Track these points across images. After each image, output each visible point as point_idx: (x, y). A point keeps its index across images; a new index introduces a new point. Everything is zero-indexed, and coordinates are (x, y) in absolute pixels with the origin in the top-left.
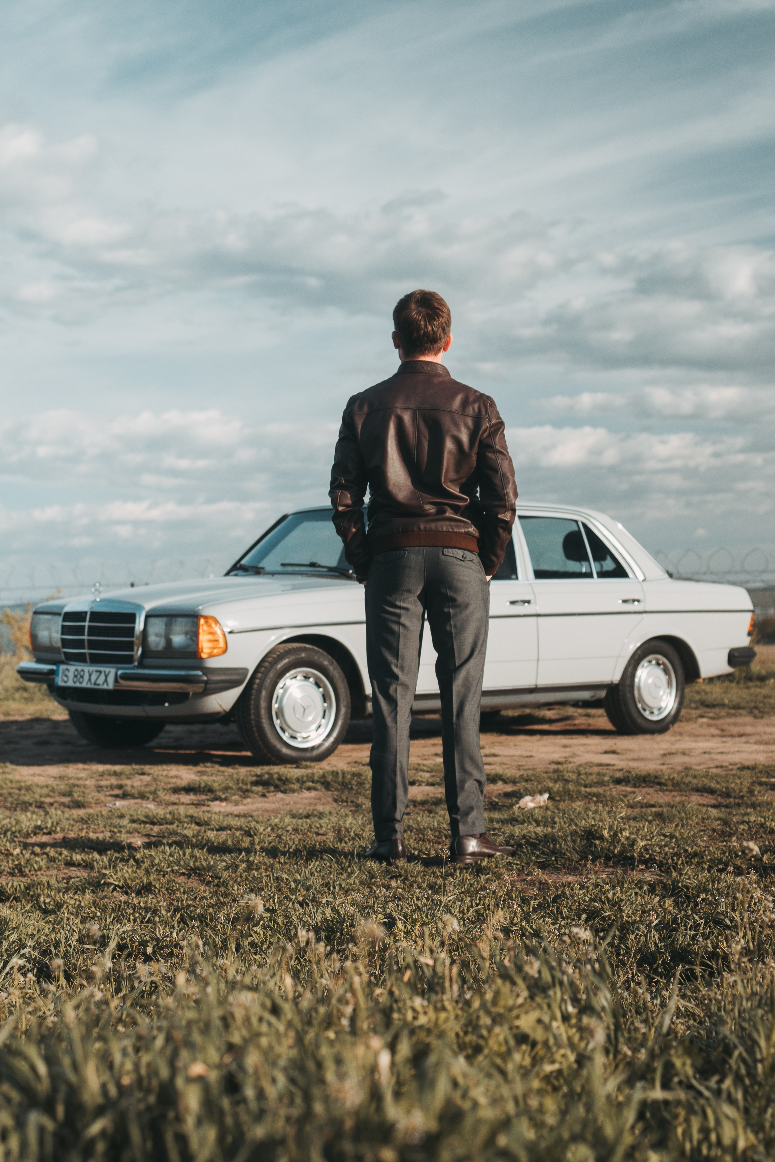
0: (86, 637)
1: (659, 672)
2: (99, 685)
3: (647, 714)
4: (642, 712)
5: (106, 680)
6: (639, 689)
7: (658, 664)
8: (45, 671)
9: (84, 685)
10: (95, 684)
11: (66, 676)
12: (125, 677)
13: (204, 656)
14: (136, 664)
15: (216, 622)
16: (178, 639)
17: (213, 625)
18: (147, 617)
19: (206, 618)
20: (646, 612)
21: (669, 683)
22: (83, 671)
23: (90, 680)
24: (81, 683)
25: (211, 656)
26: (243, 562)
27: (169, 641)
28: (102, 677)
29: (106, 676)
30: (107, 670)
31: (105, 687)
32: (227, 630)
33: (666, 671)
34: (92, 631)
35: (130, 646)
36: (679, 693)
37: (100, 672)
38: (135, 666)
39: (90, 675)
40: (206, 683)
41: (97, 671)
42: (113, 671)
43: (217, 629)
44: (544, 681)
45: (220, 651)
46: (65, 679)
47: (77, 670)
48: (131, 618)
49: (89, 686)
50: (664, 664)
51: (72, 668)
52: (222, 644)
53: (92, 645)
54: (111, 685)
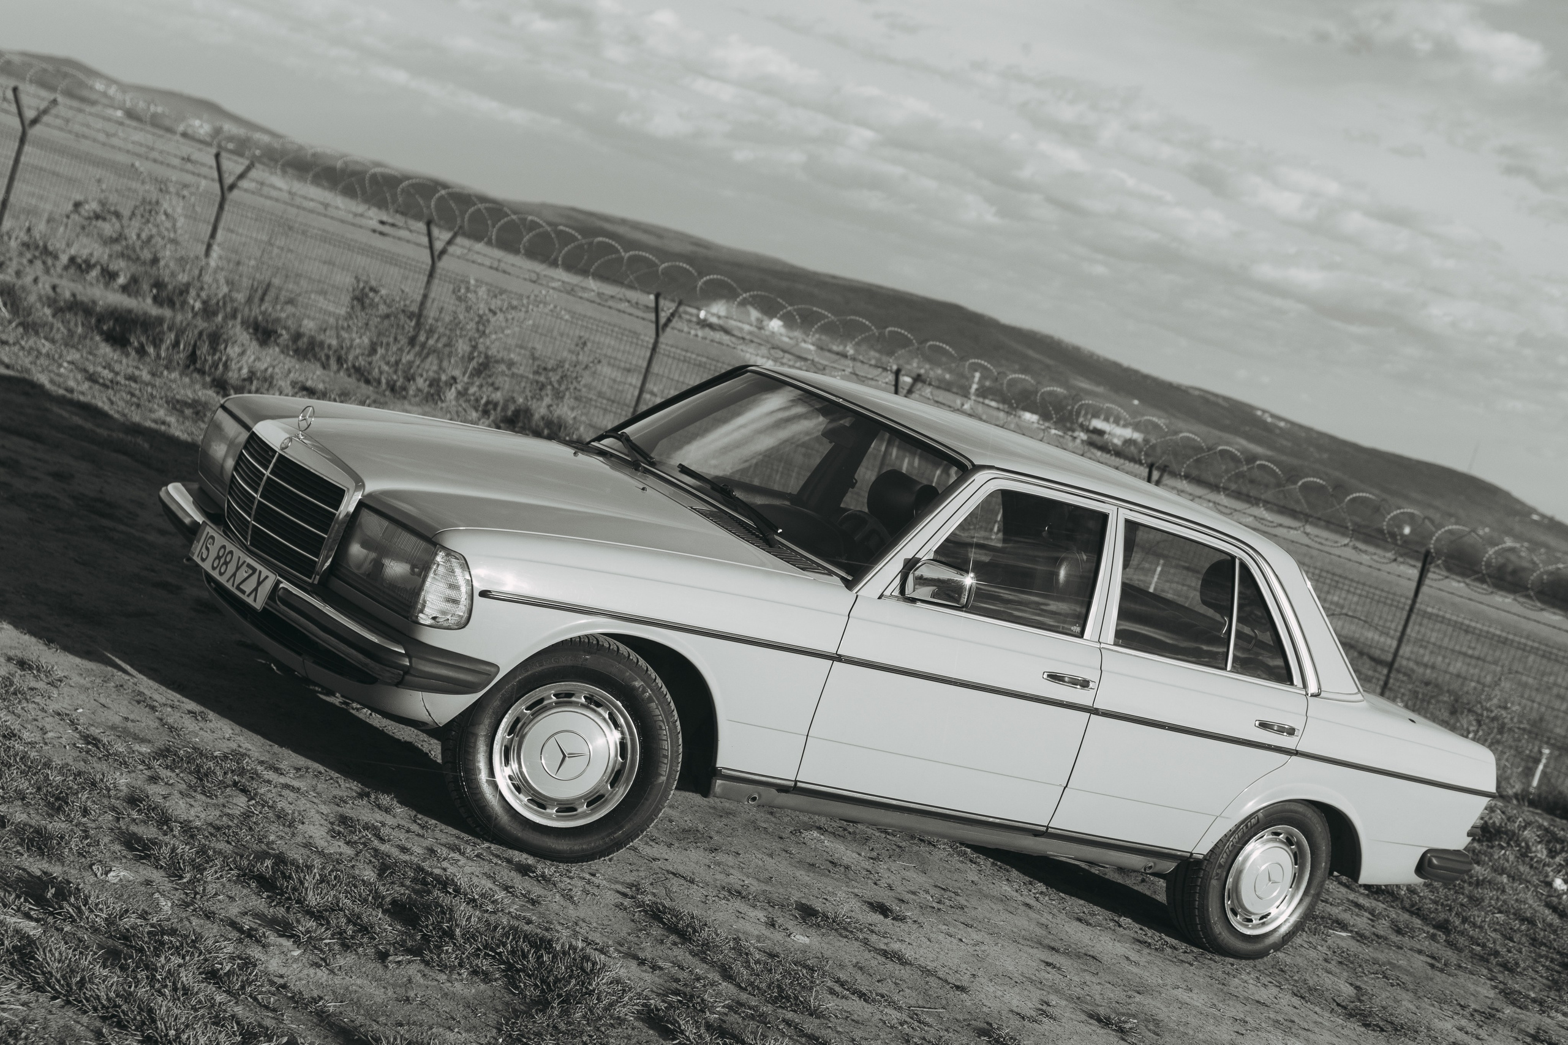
0: (257, 496)
1: (1284, 857)
2: (243, 592)
3: (1236, 922)
4: (1230, 915)
5: (256, 590)
6: (1240, 872)
7: (1289, 842)
8: (187, 521)
9: (222, 580)
10: (238, 588)
11: (207, 549)
12: (288, 599)
13: (424, 619)
14: (316, 582)
15: (466, 566)
16: (396, 569)
17: (458, 571)
18: (361, 505)
19: (449, 553)
20: (1297, 753)
21: (1297, 879)
22: (231, 552)
23: (234, 575)
24: (221, 574)
25: (436, 624)
26: (627, 430)
27: (378, 566)
28: (252, 583)
29: (259, 583)
30: (265, 572)
31: (250, 600)
32: (478, 586)
33: (1298, 858)
34: (271, 490)
35: (315, 545)
36: (1307, 900)
37: (254, 570)
38: (312, 585)
39: (238, 568)
40: (407, 671)
41: (249, 566)
42: (272, 578)
43: (461, 578)
44: (1063, 822)
45: (453, 620)
46: (204, 550)
47: (224, 547)
48: (336, 495)
49: (229, 586)
50: (1299, 844)
51: (220, 540)
52: (461, 610)
53: (263, 514)
54: (258, 603)
